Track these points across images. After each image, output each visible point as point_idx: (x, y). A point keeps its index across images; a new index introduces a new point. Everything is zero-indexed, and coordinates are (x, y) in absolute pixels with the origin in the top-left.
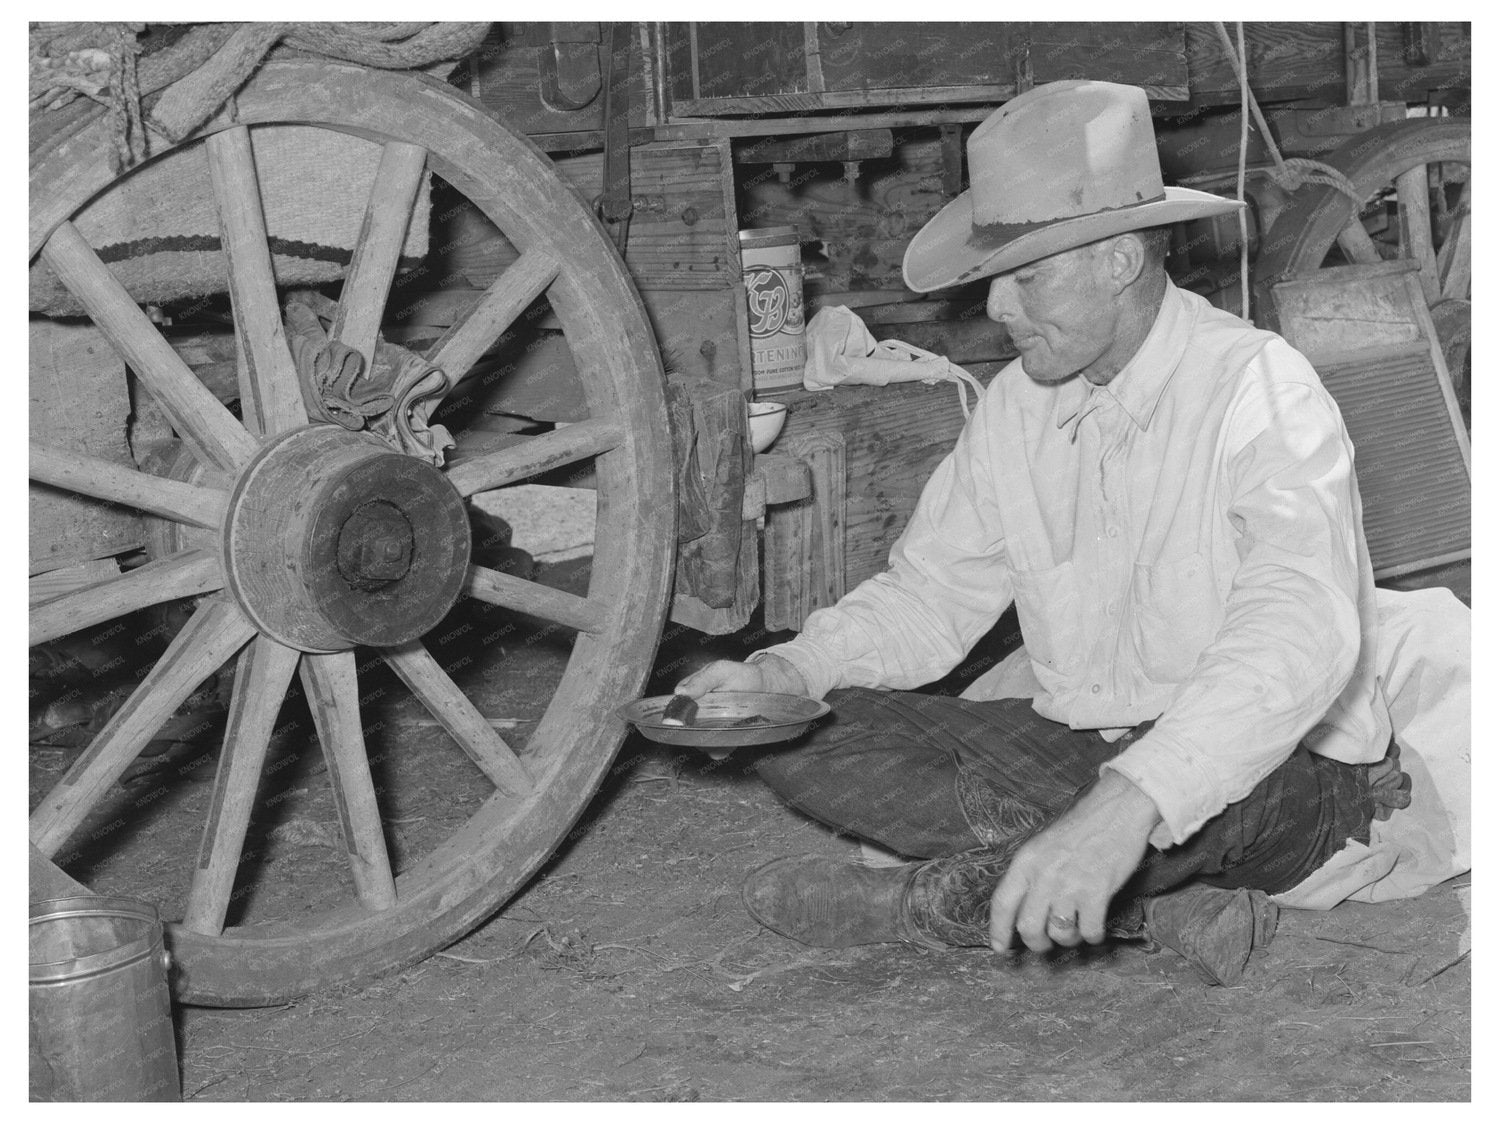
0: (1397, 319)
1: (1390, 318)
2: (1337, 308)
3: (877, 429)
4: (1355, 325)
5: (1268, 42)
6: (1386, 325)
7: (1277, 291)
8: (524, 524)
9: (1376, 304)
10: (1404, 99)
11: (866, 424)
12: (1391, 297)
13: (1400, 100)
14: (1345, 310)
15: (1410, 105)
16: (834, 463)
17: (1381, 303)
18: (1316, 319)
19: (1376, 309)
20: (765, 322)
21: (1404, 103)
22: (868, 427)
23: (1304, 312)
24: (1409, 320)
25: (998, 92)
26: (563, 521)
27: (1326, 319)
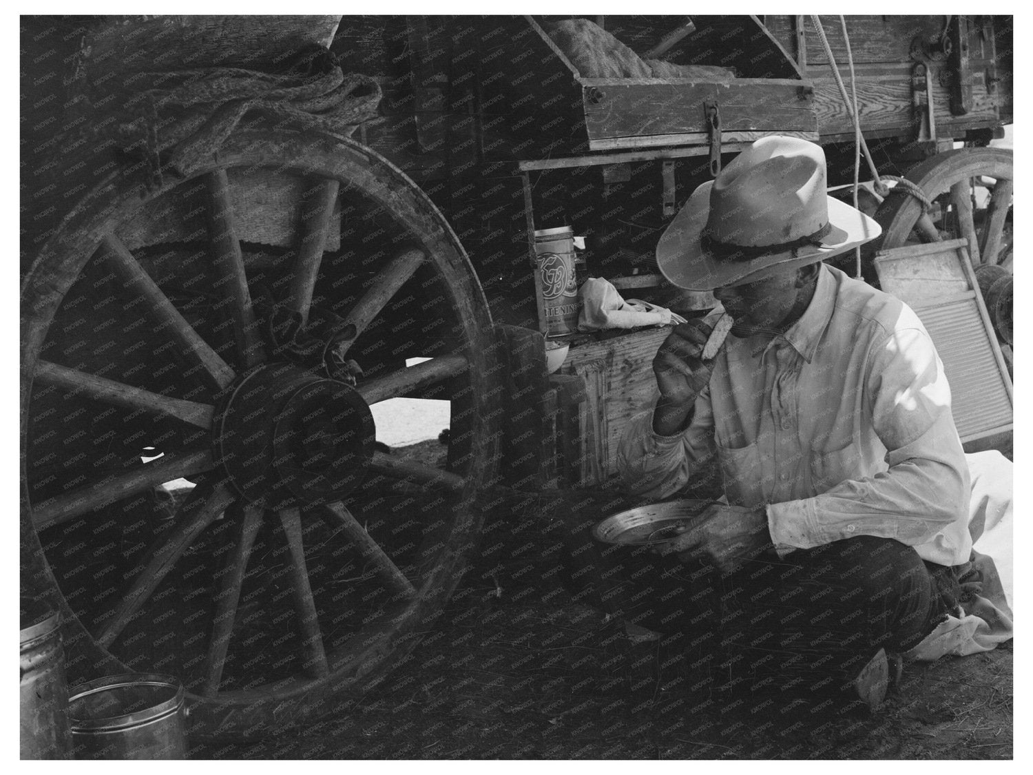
0: (954, 278)
1: (950, 278)
2: (916, 272)
3: (626, 357)
4: (927, 282)
5: (865, 102)
6: (947, 283)
7: (877, 262)
8: (383, 426)
9: (939, 268)
10: (952, 136)
11: (620, 353)
12: (949, 264)
13: (949, 137)
14: (919, 273)
15: (956, 140)
16: (600, 380)
17: (943, 268)
18: (903, 279)
19: (940, 272)
20: (552, 289)
21: (952, 139)
22: (620, 355)
23: (895, 275)
24: (961, 279)
25: (699, 138)
26: (408, 424)
27: (908, 279)
